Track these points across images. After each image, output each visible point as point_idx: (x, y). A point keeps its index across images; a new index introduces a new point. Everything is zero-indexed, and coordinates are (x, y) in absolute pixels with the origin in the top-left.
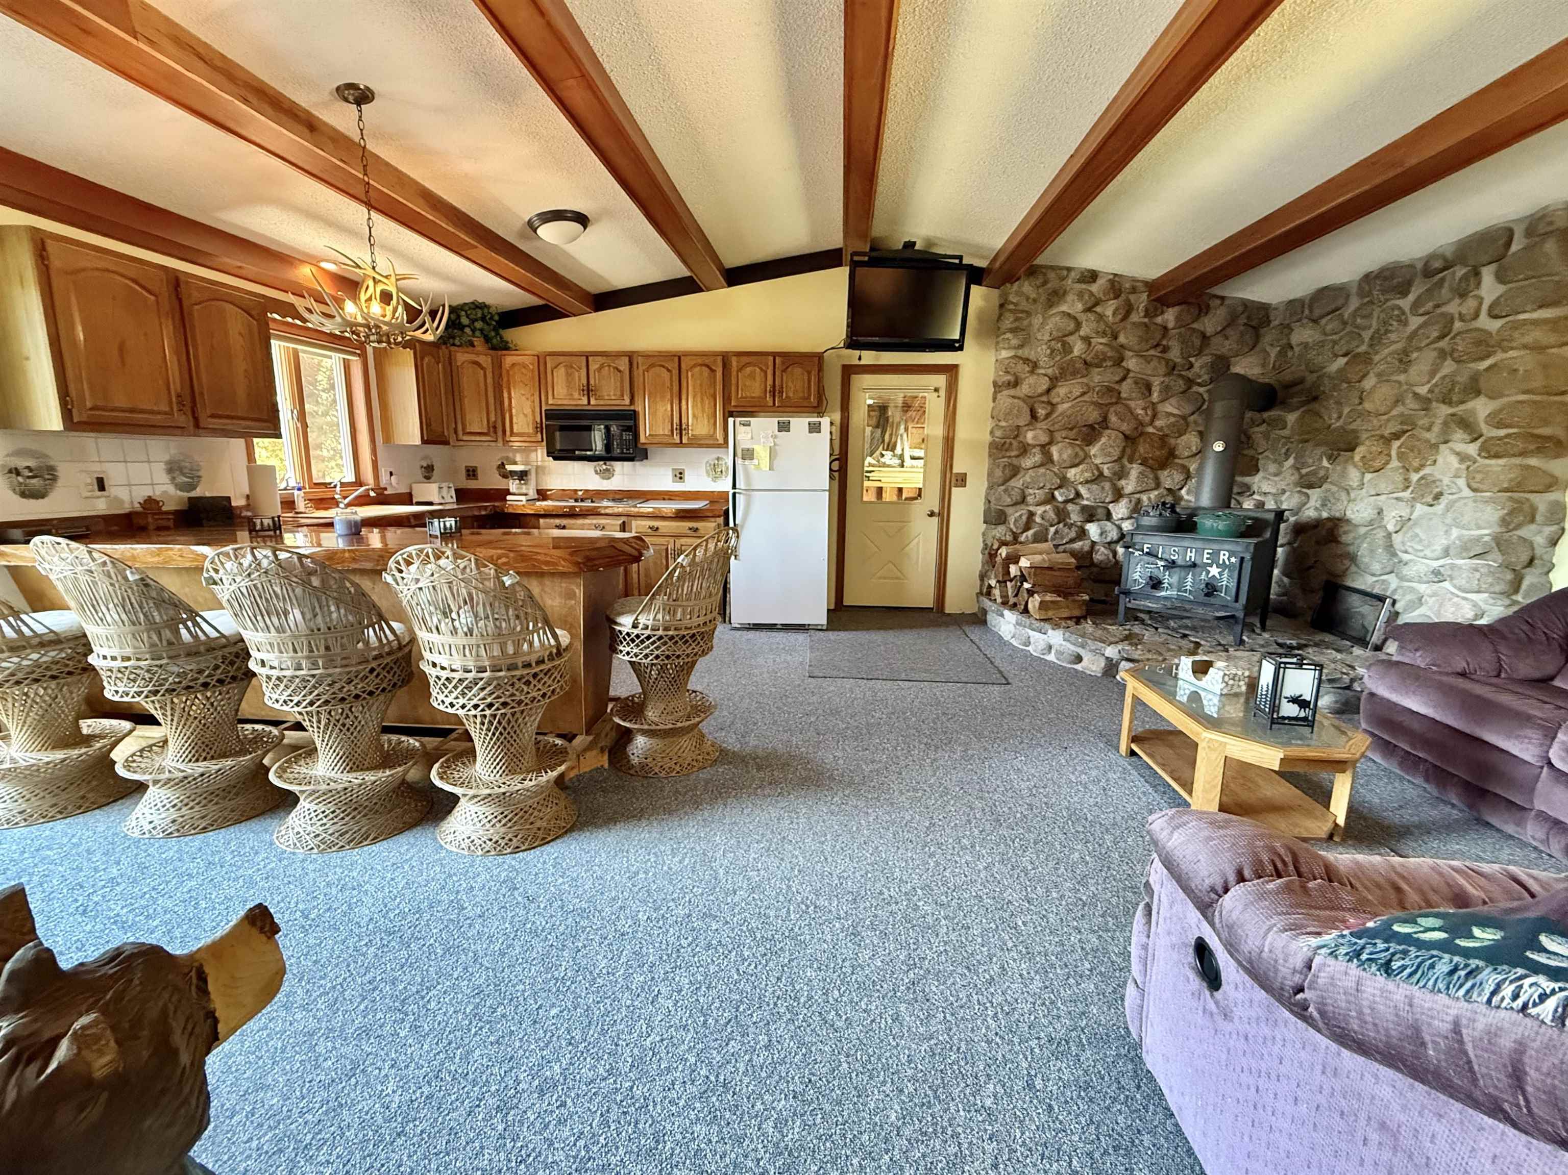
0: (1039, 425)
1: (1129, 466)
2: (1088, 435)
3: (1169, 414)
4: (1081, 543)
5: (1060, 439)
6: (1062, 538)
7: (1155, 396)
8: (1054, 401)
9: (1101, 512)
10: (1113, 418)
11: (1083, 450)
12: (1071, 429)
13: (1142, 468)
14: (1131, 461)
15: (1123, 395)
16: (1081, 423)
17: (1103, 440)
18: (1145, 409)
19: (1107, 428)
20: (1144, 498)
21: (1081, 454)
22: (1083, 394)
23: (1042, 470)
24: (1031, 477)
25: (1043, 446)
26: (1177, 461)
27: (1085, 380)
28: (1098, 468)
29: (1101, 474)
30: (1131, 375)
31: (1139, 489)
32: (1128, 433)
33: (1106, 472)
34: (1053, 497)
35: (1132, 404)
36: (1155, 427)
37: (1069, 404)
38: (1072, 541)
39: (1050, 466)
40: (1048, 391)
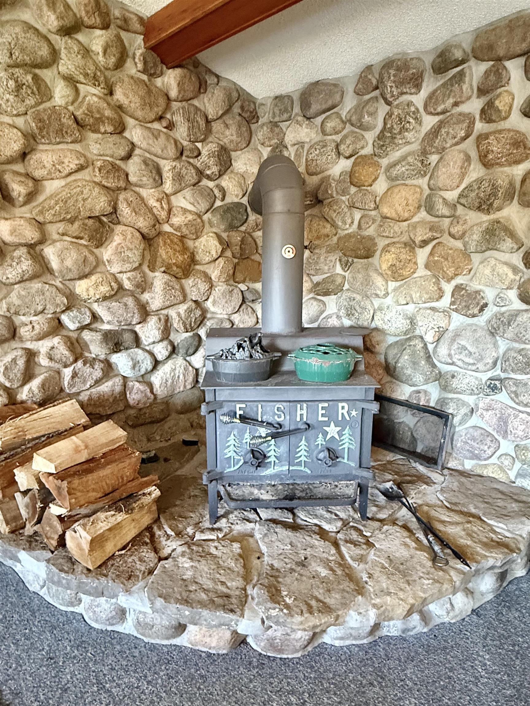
0: (18, 211)
1: (151, 274)
2: (96, 231)
3: (185, 211)
4: (110, 383)
5: (55, 236)
6: (84, 382)
7: (168, 187)
8: (37, 174)
9: (127, 337)
10: (124, 210)
11: (92, 253)
12: (72, 221)
13: (167, 277)
14: (153, 270)
15: (132, 179)
16: (84, 214)
17: (117, 239)
18: (159, 200)
19: (119, 223)
20: (172, 313)
21: (91, 258)
22: (81, 168)
23: (36, 285)
24: (20, 297)
25: (31, 247)
26: (198, 267)
27: (77, 147)
28: (116, 280)
29: (121, 287)
30: (137, 151)
31: (168, 303)
32: (145, 231)
33: (127, 285)
34: (60, 324)
35: (144, 192)
36: (172, 226)
37: (63, 182)
38: (98, 382)
39: (48, 277)
40: (24, 155)
